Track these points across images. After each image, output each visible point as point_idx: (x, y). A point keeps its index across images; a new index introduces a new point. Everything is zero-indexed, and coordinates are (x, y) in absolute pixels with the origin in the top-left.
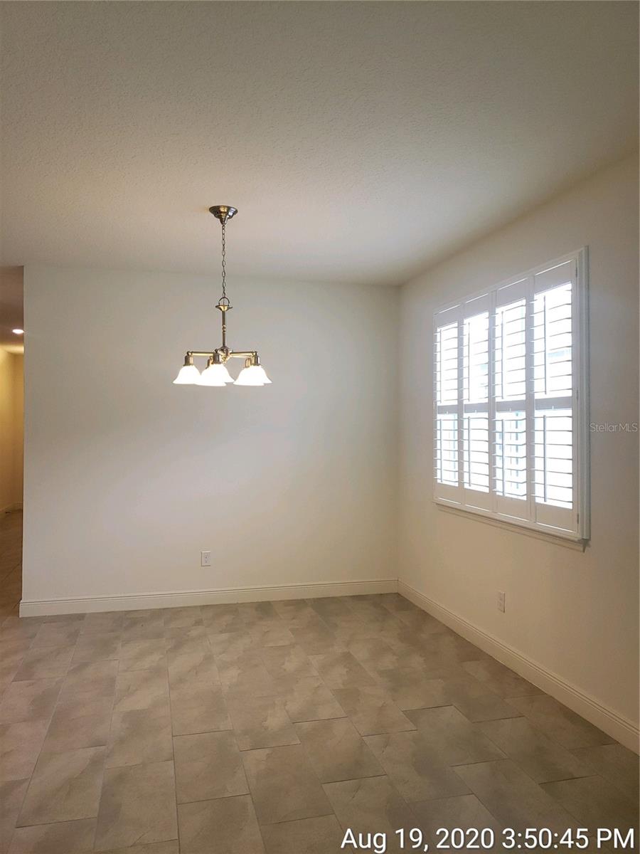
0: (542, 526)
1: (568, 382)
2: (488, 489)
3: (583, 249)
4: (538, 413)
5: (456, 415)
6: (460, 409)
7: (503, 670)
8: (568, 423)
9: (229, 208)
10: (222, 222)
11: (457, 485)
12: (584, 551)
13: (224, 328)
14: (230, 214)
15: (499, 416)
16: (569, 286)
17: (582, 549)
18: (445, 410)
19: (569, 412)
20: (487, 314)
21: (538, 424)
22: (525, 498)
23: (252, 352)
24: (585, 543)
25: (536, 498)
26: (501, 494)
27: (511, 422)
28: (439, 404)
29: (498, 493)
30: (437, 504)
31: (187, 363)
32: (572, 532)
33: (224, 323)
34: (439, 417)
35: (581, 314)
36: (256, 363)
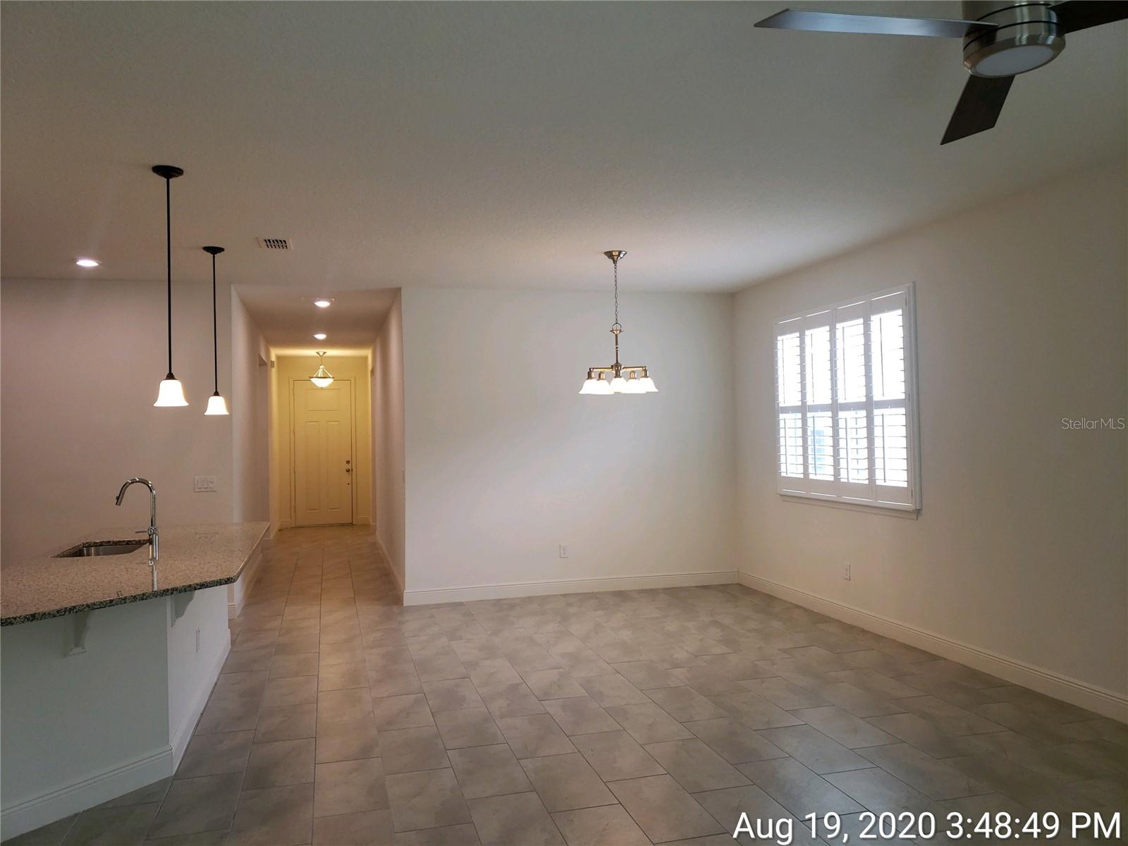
0: (882, 502)
1: (902, 387)
2: (833, 477)
3: (911, 284)
4: (876, 412)
5: (800, 414)
6: (803, 409)
7: (850, 628)
8: (903, 420)
9: (620, 252)
10: (615, 262)
11: (802, 476)
12: (917, 519)
13: (617, 348)
14: (621, 256)
15: (842, 414)
16: (900, 312)
17: (915, 518)
18: (786, 410)
19: (903, 410)
20: (827, 328)
21: (877, 421)
22: (867, 482)
23: (642, 367)
24: (918, 512)
25: (877, 481)
26: (846, 481)
27: (853, 421)
28: (781, 405)
29: (842, 480)
30: (781, 495)
31: (590, 377)
32: (908, 505)
33: (617, 344)
34: (782, 416)
35: (910, 336)
36: (646, 376)
